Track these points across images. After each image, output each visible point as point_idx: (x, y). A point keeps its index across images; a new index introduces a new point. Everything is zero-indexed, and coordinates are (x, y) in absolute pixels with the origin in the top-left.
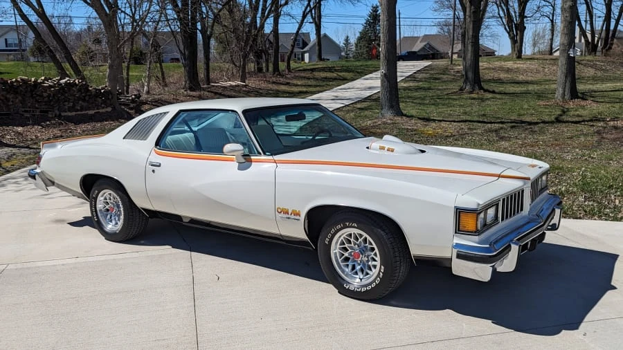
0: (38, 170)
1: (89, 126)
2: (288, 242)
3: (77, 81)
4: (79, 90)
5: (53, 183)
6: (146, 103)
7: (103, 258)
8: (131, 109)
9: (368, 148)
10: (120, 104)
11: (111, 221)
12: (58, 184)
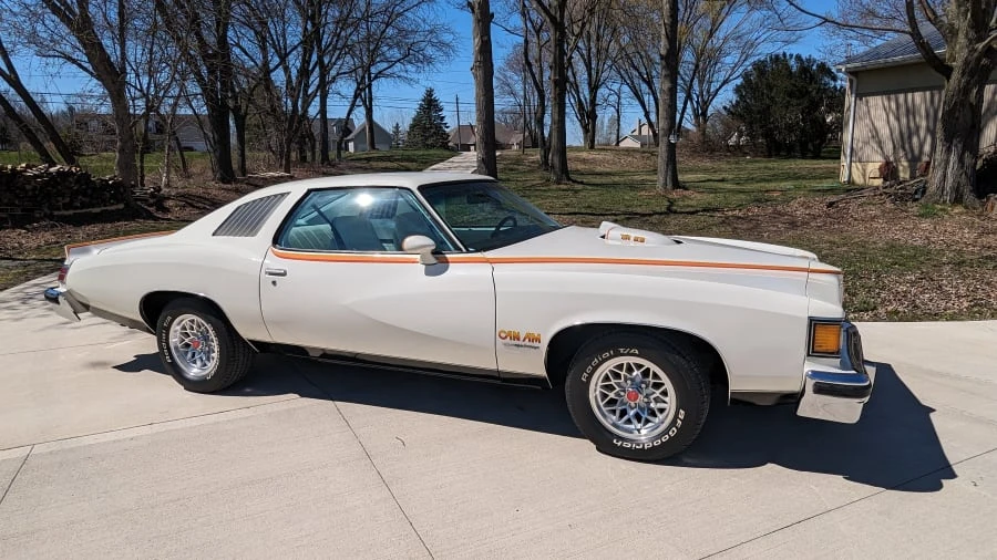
0: (62, 289)
1: (96, 228)
2: (505, 380)
3: (73, 169)
4: (77, 181)
5: (87, 307)
6: (169, 198)
7: (195, 422)
8: (151, 205)
9: (603, 237)
10: (137, 200)
11: (195, 362)
12: (94, 308)
